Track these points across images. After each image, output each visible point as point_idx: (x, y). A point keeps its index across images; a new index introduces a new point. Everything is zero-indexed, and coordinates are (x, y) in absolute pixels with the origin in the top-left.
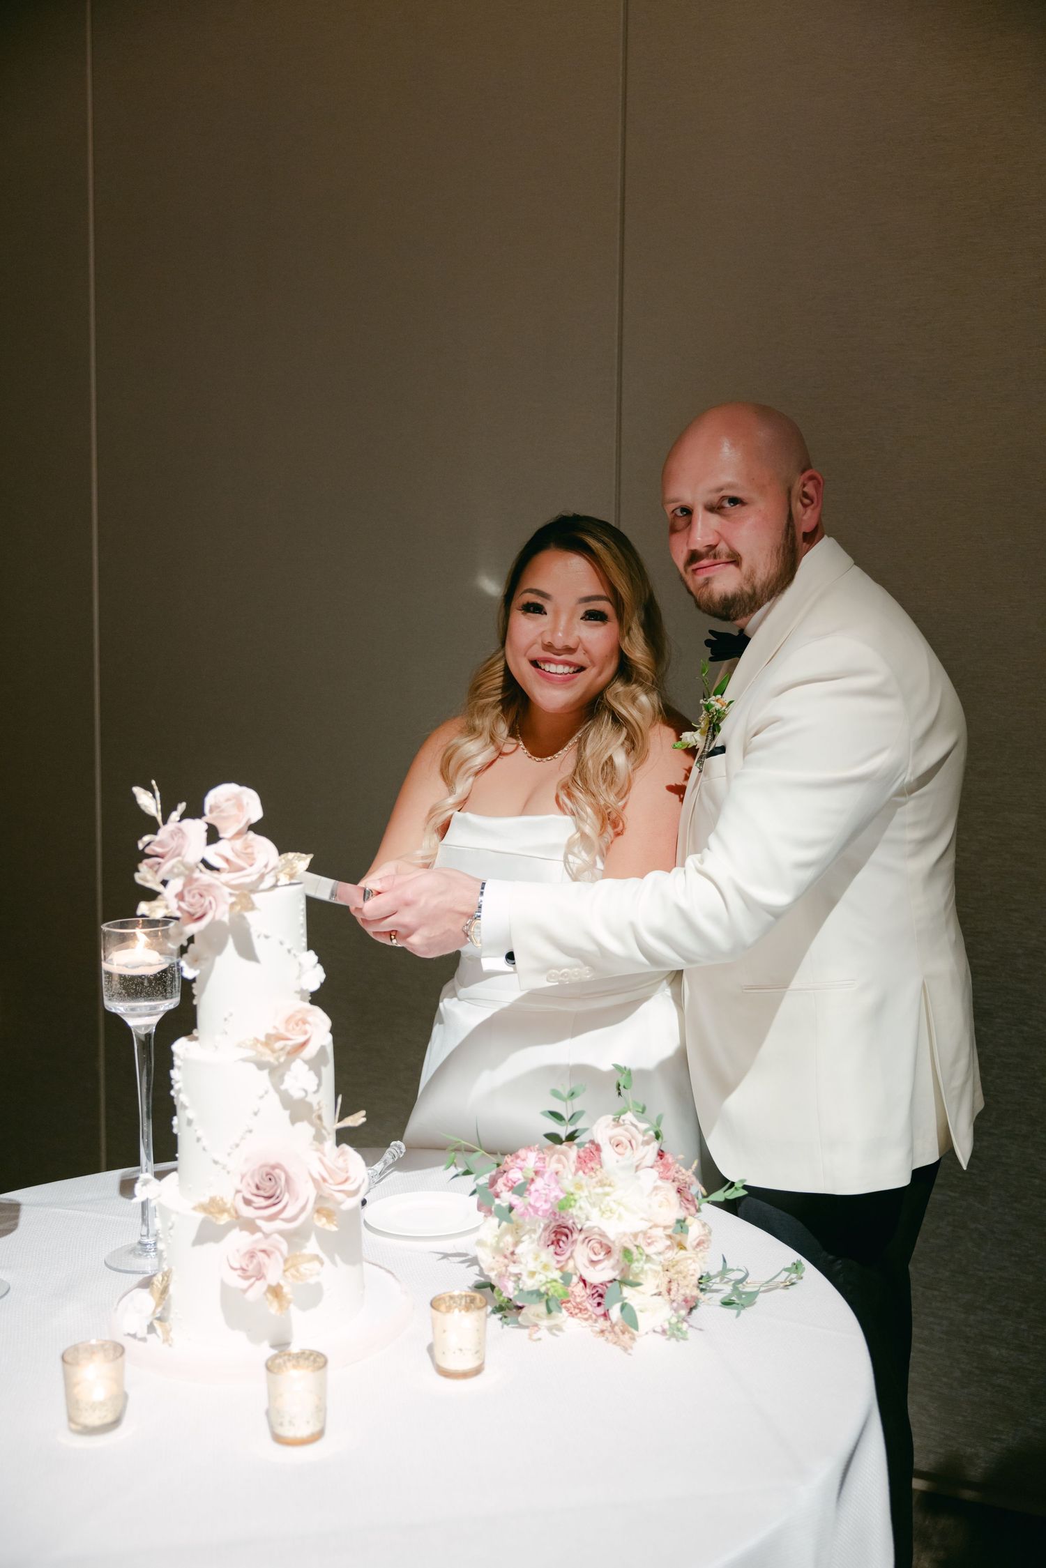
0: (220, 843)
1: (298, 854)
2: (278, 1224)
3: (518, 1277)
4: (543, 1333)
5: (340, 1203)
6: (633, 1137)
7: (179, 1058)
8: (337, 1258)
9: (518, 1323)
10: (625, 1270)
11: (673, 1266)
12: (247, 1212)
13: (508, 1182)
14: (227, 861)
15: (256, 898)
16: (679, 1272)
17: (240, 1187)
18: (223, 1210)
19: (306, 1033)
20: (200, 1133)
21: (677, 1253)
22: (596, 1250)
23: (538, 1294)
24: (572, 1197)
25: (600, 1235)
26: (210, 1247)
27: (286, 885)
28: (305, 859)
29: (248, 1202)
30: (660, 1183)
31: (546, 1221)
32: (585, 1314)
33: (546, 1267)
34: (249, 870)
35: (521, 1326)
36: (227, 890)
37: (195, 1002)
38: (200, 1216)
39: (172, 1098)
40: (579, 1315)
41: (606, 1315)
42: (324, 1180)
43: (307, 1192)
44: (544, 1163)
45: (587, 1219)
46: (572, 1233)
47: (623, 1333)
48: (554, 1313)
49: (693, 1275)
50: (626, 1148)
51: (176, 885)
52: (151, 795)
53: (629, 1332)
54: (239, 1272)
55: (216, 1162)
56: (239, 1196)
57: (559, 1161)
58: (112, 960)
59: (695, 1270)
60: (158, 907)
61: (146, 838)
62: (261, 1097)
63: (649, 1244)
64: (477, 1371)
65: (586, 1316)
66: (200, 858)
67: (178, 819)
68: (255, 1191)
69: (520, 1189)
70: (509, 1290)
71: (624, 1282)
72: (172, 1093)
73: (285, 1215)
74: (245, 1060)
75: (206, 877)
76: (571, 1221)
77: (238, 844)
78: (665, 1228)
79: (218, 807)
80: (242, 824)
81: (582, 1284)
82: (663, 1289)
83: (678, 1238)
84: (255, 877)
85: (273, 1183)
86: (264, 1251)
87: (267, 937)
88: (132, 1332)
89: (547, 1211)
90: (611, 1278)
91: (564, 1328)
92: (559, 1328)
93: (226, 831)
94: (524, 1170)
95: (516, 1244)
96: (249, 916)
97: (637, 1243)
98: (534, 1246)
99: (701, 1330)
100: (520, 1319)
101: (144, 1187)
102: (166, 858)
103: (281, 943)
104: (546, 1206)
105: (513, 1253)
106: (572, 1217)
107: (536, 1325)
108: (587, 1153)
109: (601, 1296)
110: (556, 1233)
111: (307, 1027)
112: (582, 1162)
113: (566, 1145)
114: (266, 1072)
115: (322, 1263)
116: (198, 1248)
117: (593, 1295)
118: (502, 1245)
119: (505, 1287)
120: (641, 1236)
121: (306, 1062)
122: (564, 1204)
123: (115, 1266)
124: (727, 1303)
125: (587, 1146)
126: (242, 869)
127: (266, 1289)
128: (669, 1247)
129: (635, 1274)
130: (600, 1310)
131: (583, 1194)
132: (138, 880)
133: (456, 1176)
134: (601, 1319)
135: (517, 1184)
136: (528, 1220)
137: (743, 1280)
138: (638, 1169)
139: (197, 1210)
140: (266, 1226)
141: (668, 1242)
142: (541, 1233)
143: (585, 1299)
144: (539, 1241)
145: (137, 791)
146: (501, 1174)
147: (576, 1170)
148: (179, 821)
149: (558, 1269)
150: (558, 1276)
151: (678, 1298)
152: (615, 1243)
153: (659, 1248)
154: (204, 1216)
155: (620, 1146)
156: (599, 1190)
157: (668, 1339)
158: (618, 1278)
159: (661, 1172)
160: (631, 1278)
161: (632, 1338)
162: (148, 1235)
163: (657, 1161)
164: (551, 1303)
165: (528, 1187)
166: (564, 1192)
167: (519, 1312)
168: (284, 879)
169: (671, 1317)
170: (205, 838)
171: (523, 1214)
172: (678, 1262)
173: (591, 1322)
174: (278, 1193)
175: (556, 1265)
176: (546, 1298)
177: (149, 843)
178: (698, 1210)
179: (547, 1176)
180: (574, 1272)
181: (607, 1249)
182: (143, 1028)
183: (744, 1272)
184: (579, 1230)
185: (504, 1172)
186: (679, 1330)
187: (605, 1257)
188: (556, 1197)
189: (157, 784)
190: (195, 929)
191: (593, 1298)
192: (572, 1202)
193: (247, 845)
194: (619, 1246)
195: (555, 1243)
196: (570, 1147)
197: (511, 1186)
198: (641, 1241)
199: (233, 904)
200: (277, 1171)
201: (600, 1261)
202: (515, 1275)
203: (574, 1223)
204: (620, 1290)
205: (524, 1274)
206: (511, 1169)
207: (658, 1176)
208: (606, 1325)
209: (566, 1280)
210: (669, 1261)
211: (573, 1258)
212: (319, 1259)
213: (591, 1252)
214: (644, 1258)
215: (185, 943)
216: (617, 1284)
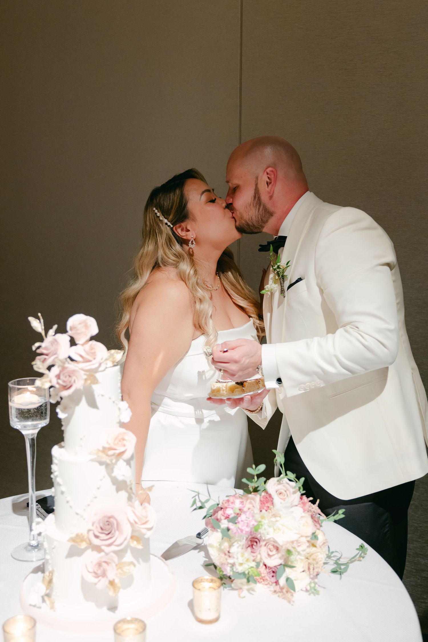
0: (78, 346)
1: (117, 350)
2: (113, 548)
3: (233, 565)
4: (245, 593)
5: (144, 535)
6: (287, 490)
7: (56, 458)
8: (140, 560)
9: (231, 587)
10: (286, 560)
11: (310, 556)
12: (96, 542)
13: (224, 514)
14: (81, 356)
15: (98, 375)
16: (314, 560)
17: (92, 528)
18: (83, 540)
19: (124, 445)
20: (68, 499)
21: (312, 549)
22: (272, 549)
23: (244, 574)
24: (260, 523)
25: (274, 542)
26: (75, 559)
27: (111, 367)
28: (120, 353)
29: (97, 537)
30: (303, 514)
31: (247, 536)
32: (267, 582)
33: (247, 560)
34: (94, 362)
35: (233, 589)
36: (82, 372)
37: (63, 428)
38: (70, 544)
39: (51, 479)
40: (263, 582)
41: (277, 583)
42: (136, 523)
43: (127, 531)
44: (243, 504)
45: (268, 534)
46: (259, 541)
47: (287, 592)
48: (251, 583)
49: (321, 561)
50: (284, 496)
51: (55, 370)
52: (38, 321)
53: (291, 592)
54: (93, 574)
55: (77, 514)
56: (91, 533)
57: (251, 503)
58: (14, 401)
59: (321, 558)
60: (46, 382)
61: (37, 344)
62: (101, 480)
63: (299, 546)
64: (217, 620)
65: (266, 583)
66: (67, 356)
67: (54, 334)
68: (100, 531)
69: (234, 520)
70: (228, 572)
71: (286, 565)
72: (52, 476)
73: (116, 543)
74: (92, 460)
75: (71, 366)
76: (259, 536)
77: (87, 347)
78: (307, 537)
79: (75, 328)
80: (88, 337)
81: (264, 567)
82: (306, 569)
83: (312, 541)
84: (97, 365)
85: (110, 526)
86: (105, 562)
87: (103, 396)
88: (33, 604)
89: (247, 532)
90: (279, 563)
91: (256, 590)
92: (253, 590)
93: (80, 340)
94: (234, 509)
95: (230, 547)
96: (95, 387)
97: (293, 546)
98: (240, 549)
99: (324, 588)
100: (233, 585)
101: (38, 526)
102: (50, 355)
103: (110, 398)
104: (248, 529)
105: (229, 552)
106: (260, 533)
107: (241, 588)
108: (265, 498)
109: (273, 572)
110: (251, 541)
111: (125, 442)
112: (262, 503)
113: (253, 494)
114: (103, 467)
115: (135, 566)
116: (69, 560)
117: (270, 572)
118: (223, 547)
119: (226, 570)
120: (295, 542)
121: (125, 461)
122: (256, 528)
123: (17, 558)
124: (334, 572)
125: (263, 494)
126: (90, 361)
127: (107, 582)
128: (308, 547)
129: (292, 562)
130: (274, 580)
131: (265, 522)
132: (35, 368)
133: (195, 509)
134: (274, 584)
135: (231, 517)
136: (237, 535)
137: (340, 558)
138: (292, 507)
139: (68, 541)
140: (107, 549)
141: (308, 544)
142: (244, 542)
143: (266, 574)
144: (243, 546)
145: (31, 319)
146: (220, 509)
147: (260, 508)
148: (54, 335)
149: (254, 561)
150: (253, 564)
151: (314, 573)
152: (282, 546)
153: (304, 548)
154: (72, 543)
155: (281, 494)
156: (273, 519)
157: (310, 594)
158: (283, 563)
159: (302, 507)
160: (290, 563)
161: (292, 595)
162: (34, 540)
163: (300, 502)
164: (250, 579)
165: (237, 518)
166: (256, 521)
167: (232, 581)
168: (110, 364)
169: (311, 583)
170: (69, 344)
171: (235, 533)
172: (312, 554)
173: (268, 585)
174: (113, 532)
175: (252, 558)
176: (247, 576)
177: (39, 347)
178: (321, 526)
179: (248, 514)
180: (261, 561)
181: (277, 549)
182: (30, 435)
183: (340, 554)
184: (264, 540)
185: (222, 508)
186: (315, 590)
187: (276, 552)
188: (253, 525)
189: (42, 315)
190: (65, 394)
191: (270, 574)
192: (261, 526)
193: (92, 348)
194: (284, 547)
195: (251, 546)
196: (255, 495)
197: (227, 518)
198: (295, 545)
199: (86, 380)
200: (112, 520)
201: (273, 555)
202: (230, 564)
203: (261, 536)
204: (284, 570)
205: (237, 564)
206: (226, 508)
207: (301, 510)
208: (277, 588)
209: (258, 566)
210: (308, 554)
211: (260, 553)
212: (132, 563)
213: (269, 550)
214: (297, 553)
215: (59, 400)
216: (282, 566)
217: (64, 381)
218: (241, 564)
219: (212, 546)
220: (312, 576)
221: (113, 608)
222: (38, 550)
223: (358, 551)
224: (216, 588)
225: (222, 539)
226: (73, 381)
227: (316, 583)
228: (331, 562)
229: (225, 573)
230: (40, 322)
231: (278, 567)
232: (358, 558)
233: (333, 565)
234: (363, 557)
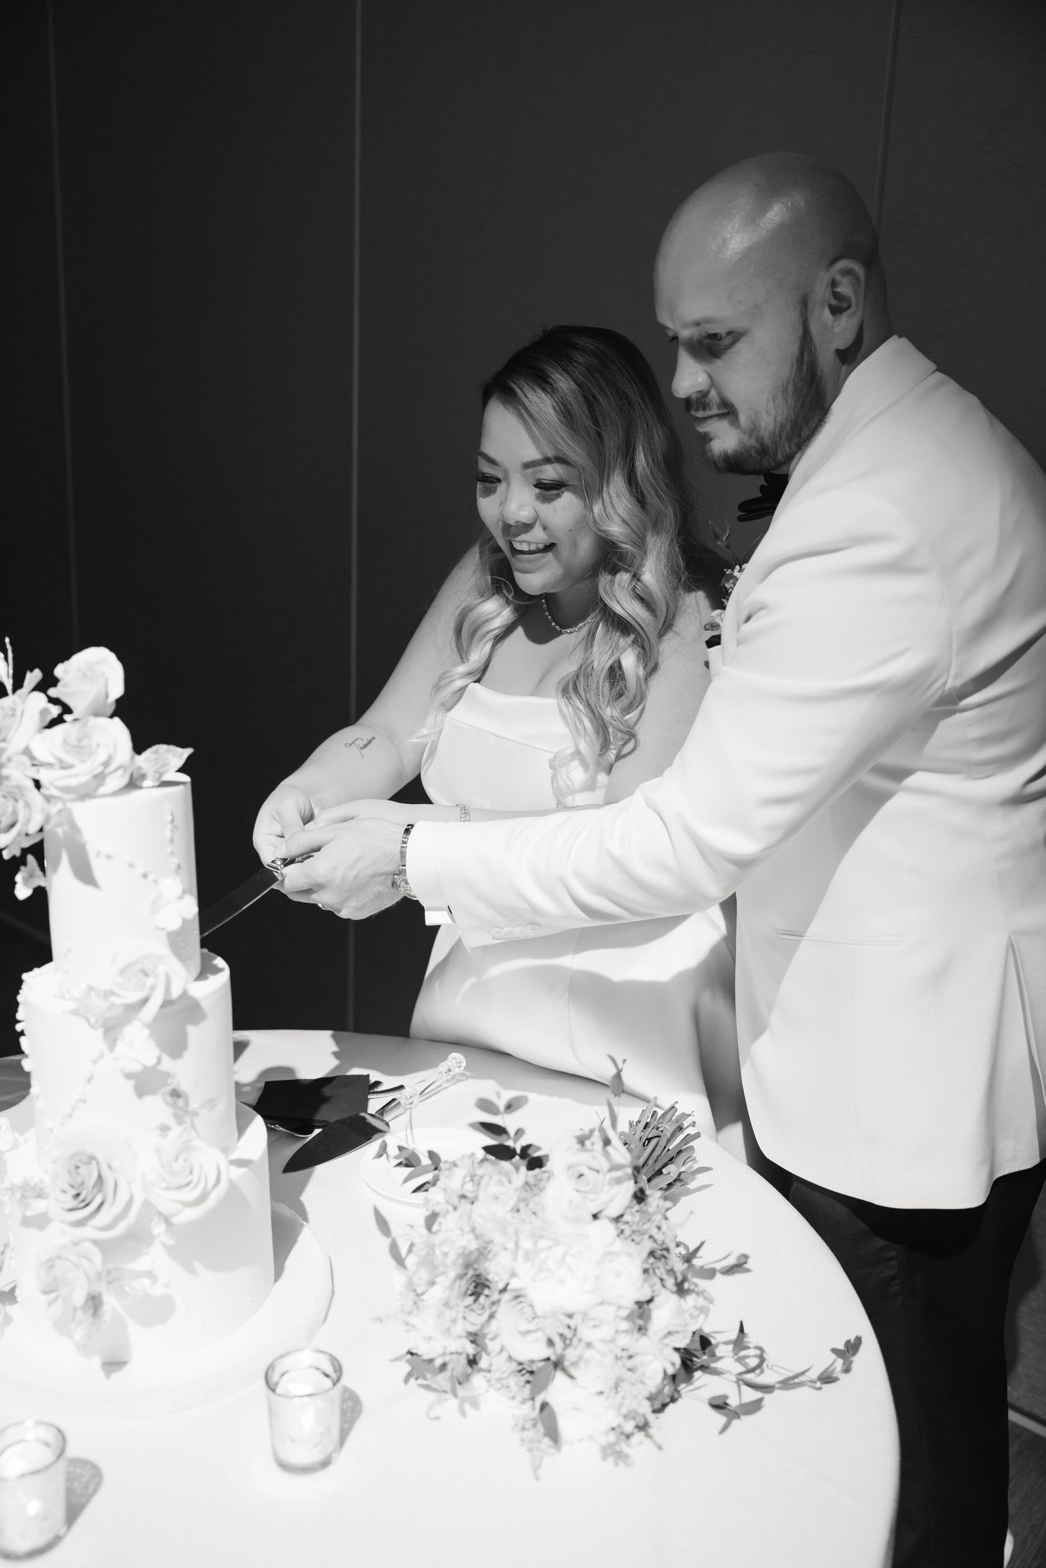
1: (170, 747)
2: (89, 1232)
8: (197, 1266)
10: (560, 1352)
18: (40, 1196)
22: (527, 1316)
24: (488, 1246)
27: (150, 787)
28: (182, 755)
31: (461, 1269)
42: (154, 1182)
44: (477, 1184)
45: (514, 1276)
46: (493, 1289)
50: (587, 1184)
52: (4, 662)
57: (497, 1184)
62: (95, 1062)
63: (592, 1327)
64: (321, 1467)
65: (508, 1393)
66: (23, 747)
67: (29, 690)
73: (96, 1222)
77: (75, 730)
78: (620, 1307)
81: (505, 1355)
82: (609, 1388)
83: (638, 1321)
84: (89, 778)
85: (82, 1179)
87: (109, 857)
90: (543, 1356)
91: (482, 1403)
97: (574, 1324)
98: (446, 1295)
103: (131, 866)
106: (490, 1270)
107: (442, 1395)
109: (529, 1373)
110: (473, 1282)
117: (520, 1371)
120: (579, 1315)
122: (480, 1255)
126: (70, 767)
128: (625, 1332)
129: (571, 1364)
140: (69, 1233)
142: (455, 1281)
143: (504, 1375)
150: (464, 1345)
153: (608, 1333)
155: (581, 1179)
158: (551, 1358)
160: (567, 1365)
191: (521, 1375)
195: (472, 1295)
200: (91, 1165)
201: (530, 1332)
203: (489, 1275)
204: (554, 1377)
216: (549, 1366)
231: (541, 1364)
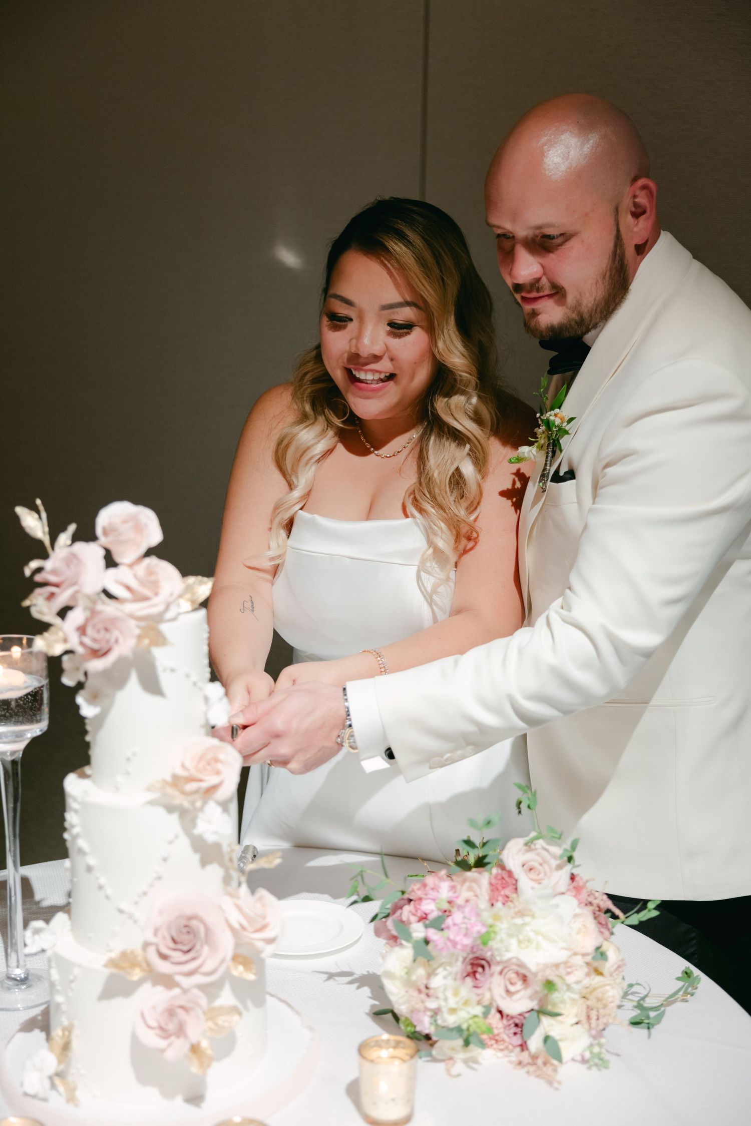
0: (121, 569)
1: (200, 578)
2: (198, 979)
3: (436, 1012)
4: (459, 1067)
5: (259, 952)
6: (545, 862)
7: (75, 800)
9: (431, 1055)
10: (543, 1001)
11: (591, 992)
12: (163, 967)
13: (416, 911)
14: (128, 588)
15: (164, 627)
16: (599, 1000)
17: (153, 939)
18: (134, 964)
19: (218, 773)
20: (103, 881)
21: (593, 979)
22: (513, 981)
23: (459, 1029)
24: (492, 929)
25: (519, 965)
26: (119, 1001)
27: (187, 612)
28: (205, 583)
29: (164, 957)
30: (578, 911)
31: (465, 955)
32: (503, 1044)
33: (466, 1003)
34: (156, 600)
35: (435, 1060)
36: (132, 623)
37: (88, 738)
38: (107, 972)
39: (64, 841)
40: (495, 1046)
41: (523, 1046)
42: (243, 928)
43: (226, 944)
44: (455, 892)
46: (490, 965)
47: (545, 1064)
48: (471, 1046)
49: (612, 1002)
50: (539, 874)
51: (76, 617)
52: (36, 516)
53: (552, 1065)
54: (158, 1031)
55: (121, 911)
56: (152, 951)
57: (470, 889)
59: (613, 997)
60: (56, 641)
61: (34, 564)
62: (171, 843)
63: (569, 973)
64: (407, 1120)
65: (502, 1047)
66: (99, 588)
67: (69, 542)
68: (172, 945)
69: (438, 924)
70: (425, 1025)
71: (541, 1011)
72: (66, 836)
73: (205, 969)
74: (152, 803)
75: (108, 608)
76: (489, 954)
77: (141, 569)
78: (584, 955)
79: (114, 530)
80: (143, 549)
81: (498, 1015)
82: (583, 1018)
83: (596, 964)
84: (161, 608)
85: (191, 936)
87: (173, 670)
88: (32, 1092)
89: (466, 946)
90: (529, 1008)
91: (480, 1060)
92: (476, 1061)
93: (125, 556)
94: (436, 901)
95: (429, 976)
96: (159, 653)
97: (558, 973)
98: (450, 982)
99: (618, 1055)
100: (434, 1052)
101: (36, 937)
102: (63, 586)
103: (188, 676)
104: (467, 941)
105: (427, 988)
106: (491, 949)
107: (451, 1058)
108: (499, 880)
109: (516, 1025)
110: (472, 964)
111: (220, 766)
112: (494, 888)
113: (476, 872)
114: (175, 816)
116: (105, 1003)
117: (510, 1025)
118: (414, 978)
119: (421, 1022)
120: (562, 966)
121: (219, 803)
122: (485, 939)
124: (635, 1023)
125: (495, 871)
126: (146, 599)
127: (186, 1048)
128: (588, 975)
129: (554, 1005)
130: (517, 1040)
131: (502, 926)
132: (35, 613)
133: (355, 902)
134: (518, 1049)
135: (431, 916)
136: (445, 953)
137: (646, 996)
138: (555, 896)
139: (106, 966)
140: (185, 982)
141: (586, 970)
142: (459, 967)
143: (502, 1030)
144: (456, 974)
145: (20, 510)
146: (406, 902)
147: (490, 899)
148: (71, 545)
149: (479, 1003)
150: (478, 1010)
151: (598, 1025)
152: (535, 975)
153: (578, 976)
154: (114, 971)
155: (532, 871)
156: (519, 921)
157: (589, 1068)
158: (536, 1008)
159: (575, 896)
160: (550, 1008)
161: (555, 1070)
162: (18, 967)
163: (569, 885)
164: (472, 1039)
165: (444, 920)
166: (483, 925)
167: (432, 1045)
168: (186, 606)
169: (591, 1045)
170: (102, 562)
171: (442, 949)
172: (595, 989)
173: (506, 1052)
174: (198, 946)
175: (476, 999)
176: (465, 1034)
177: (39, 570)
178: (612, 934)
179: (467, 910)
180: (491, 1004)
181: (524, 979)
182: (8, 754)
183: (644, 988)
184: (499, 963)
185: (410, 901)
186: (601, 1059)
187: (522, 987)
188: (479, 932)
189: (43, 503)
190: (96, 665)
191: (510, 1029)
192: (493, 935)
193: (150, 572)
194: (540, 977)
195: (472, 975)
196: (480, 873)
197: (423, 918)
198: (562, 971)
199: (140, 637)
200: (194, 923)
201: (517, 992)
202: (430, 1010)
203: (492, 955)
204: (539, 1021)
205: (445, 1010)
206: (420, 899)
207: (575, 902)
208: (525, 1057)
209: (486, 1014)
210: (587, 988)
211: (490, 989)
212: (235, 1010)
213: (508, 983)
214: (565, 988)
215: (82, 679)
216: (534, 1014)
217: (95, 640)
218: (453, 1011)
219: (390, 975)
220: (594, 1032)
221: (195, 1099)
222: (27, 988)
223: (680, 984)
224: (407, 1058)
225: (415, 961)
226: (113, 640)
227: (601, 1045)
228: (628, 1005)
229: (418, 1029)
230: (40, 518)
231: (527, 1015)
232: (683, 996)
233: (632, 1010)
234: (692, 995)
